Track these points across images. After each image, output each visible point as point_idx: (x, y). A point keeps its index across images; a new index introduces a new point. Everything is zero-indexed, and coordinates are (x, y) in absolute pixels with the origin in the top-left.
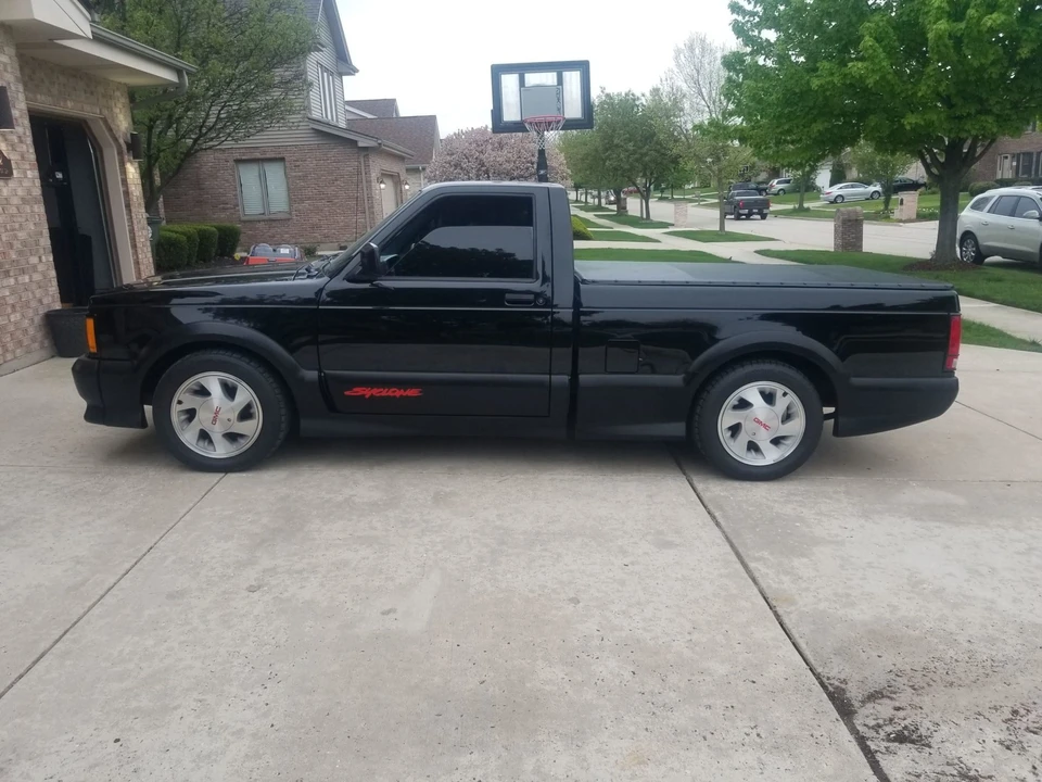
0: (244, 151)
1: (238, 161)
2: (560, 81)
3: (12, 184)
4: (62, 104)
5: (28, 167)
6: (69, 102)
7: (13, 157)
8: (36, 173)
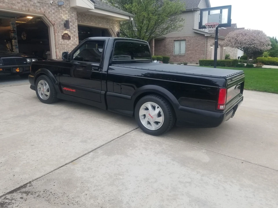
0: (176, 38)
1: (175, 41)
2: (221, 12)
3: (70, 41)
4: (98, 25)
5: (75, 38)
6: (100, 25)
7: (71, 35)
8: (78, 39)
